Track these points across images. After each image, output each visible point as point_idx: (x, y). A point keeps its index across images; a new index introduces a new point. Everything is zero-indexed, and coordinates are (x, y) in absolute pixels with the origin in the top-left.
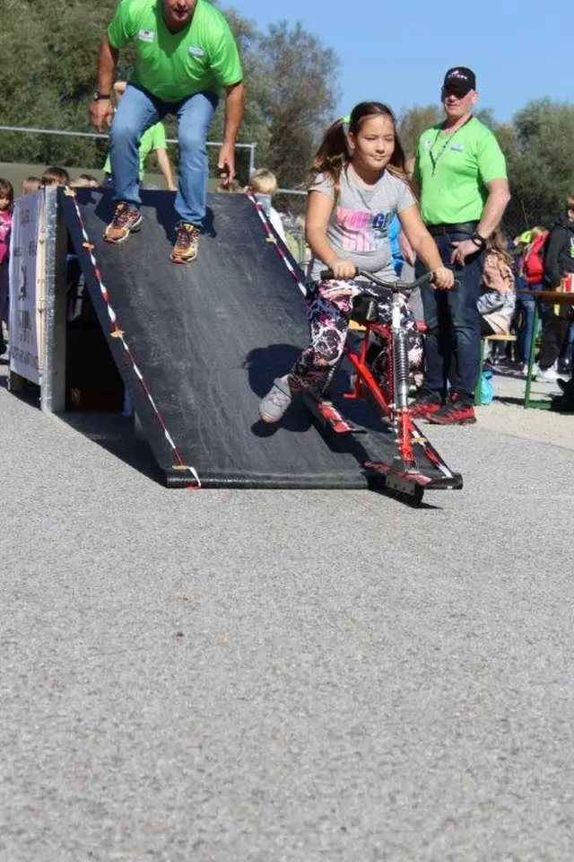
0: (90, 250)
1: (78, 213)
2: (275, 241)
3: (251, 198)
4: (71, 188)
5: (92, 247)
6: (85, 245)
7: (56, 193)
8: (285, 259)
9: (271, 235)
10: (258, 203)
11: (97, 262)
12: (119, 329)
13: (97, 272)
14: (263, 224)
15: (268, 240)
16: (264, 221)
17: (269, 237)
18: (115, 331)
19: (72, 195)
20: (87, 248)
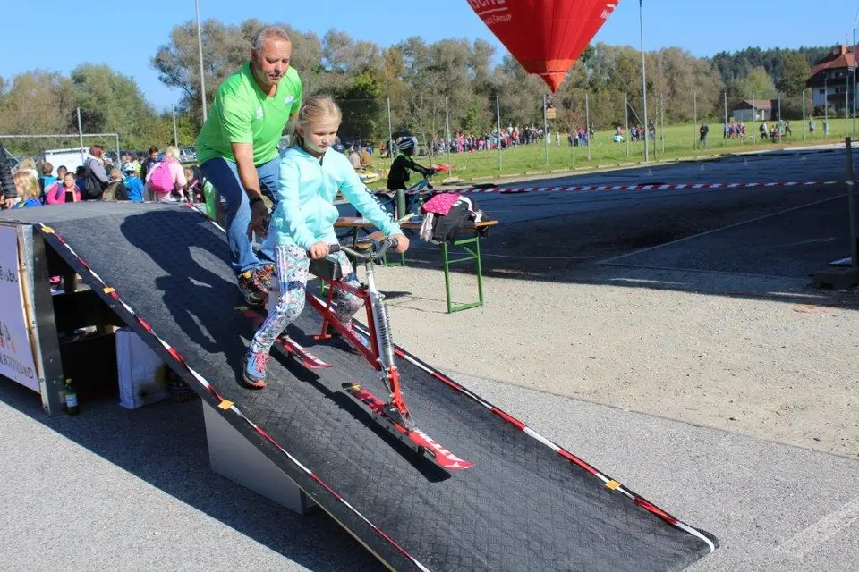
0: (114, 295)
1: (72, 252)
4: (46, 225)
5: (112, 290)
6: (107, 290)
7: (32, 230)
11: (133, 309)
12: (226, 399)
13: (141, 321)
18: (221, 402)
19: (53, 232)
20: (110, 294)
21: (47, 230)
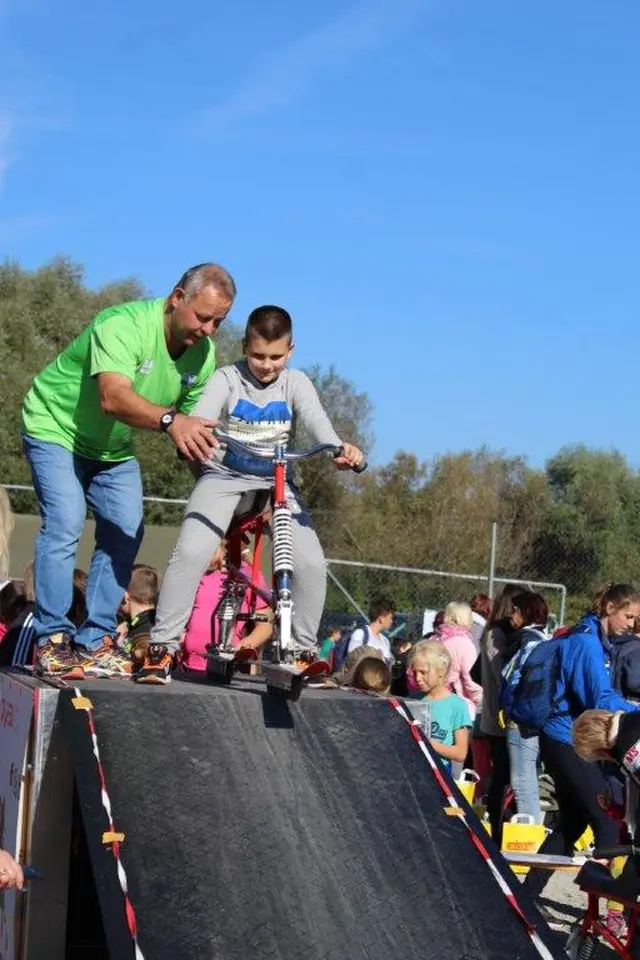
0: (116, 849)
1: (96, 751)
2: (461, 815)
3: (400, 709)
5: (120, 837)
6: (109, 837)
7: (56, 701)
8: (490, 862)
9: (452, 800)
10: (416, 722)
11: (131, 882)
13: (129, 909)
14: (432, 771)
15: (449, 811)
16: (433, 765)
17: (449, 805)
19: (87, 709)
20: (111, 844)
21: (81, 703)
